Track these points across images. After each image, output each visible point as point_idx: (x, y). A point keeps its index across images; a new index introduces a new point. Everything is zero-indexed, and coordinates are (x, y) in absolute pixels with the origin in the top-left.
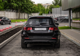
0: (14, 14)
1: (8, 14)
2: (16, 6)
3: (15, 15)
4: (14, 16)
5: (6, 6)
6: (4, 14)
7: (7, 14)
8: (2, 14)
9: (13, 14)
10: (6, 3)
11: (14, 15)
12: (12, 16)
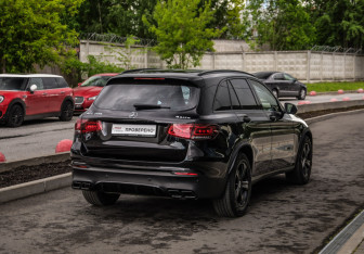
0: (348, 62)
1: (320, 63)
2: (359, 30)
3: (354, 67)
4: (346, 70)
5: (327, 32)
6: (305, 63)
7: (318, 60)
8: (298, 63)
9: (343, 61)
10: (326, 22)
11: (350, 65)
12: (340, 70)
